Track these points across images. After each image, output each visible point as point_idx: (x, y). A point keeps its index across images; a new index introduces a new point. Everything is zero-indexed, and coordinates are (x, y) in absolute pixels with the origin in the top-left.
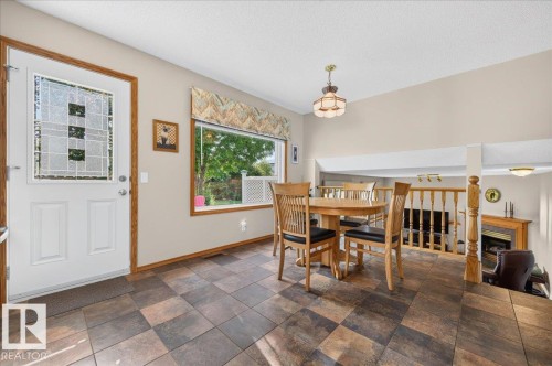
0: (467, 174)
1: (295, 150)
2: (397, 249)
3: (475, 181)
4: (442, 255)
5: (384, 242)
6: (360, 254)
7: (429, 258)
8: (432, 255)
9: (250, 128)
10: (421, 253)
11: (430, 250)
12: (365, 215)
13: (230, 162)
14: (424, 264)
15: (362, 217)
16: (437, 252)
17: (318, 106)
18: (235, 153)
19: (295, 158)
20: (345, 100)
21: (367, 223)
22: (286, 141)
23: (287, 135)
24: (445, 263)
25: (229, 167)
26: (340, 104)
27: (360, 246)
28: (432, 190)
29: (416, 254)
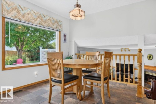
0: (137, 48)
1: (65, 36)
2: (107, 83)
3: (140, 51)
4: (128, 84)
5: (100, 81)
6: (92, 87)
7: (123, 86)
8: (124, 85)
9: (39, 24)
10: (120, 84)
11: (124, 82)
12: (95, 67)
13: (37, 42)
14: (120, 89)
15: (94, 68)
16: (126, 83)
17: (71, 14)
18: (39, 37)
19: (65, 40)
20: (84, 12)
21: (96, 71)
22: (60, 32)
23: (60, 29)
24: (130, 88)
25: (37, 44)
26: (82, 13)
27: (92, 83)
28: (124, 55)
29: (117, 85)
